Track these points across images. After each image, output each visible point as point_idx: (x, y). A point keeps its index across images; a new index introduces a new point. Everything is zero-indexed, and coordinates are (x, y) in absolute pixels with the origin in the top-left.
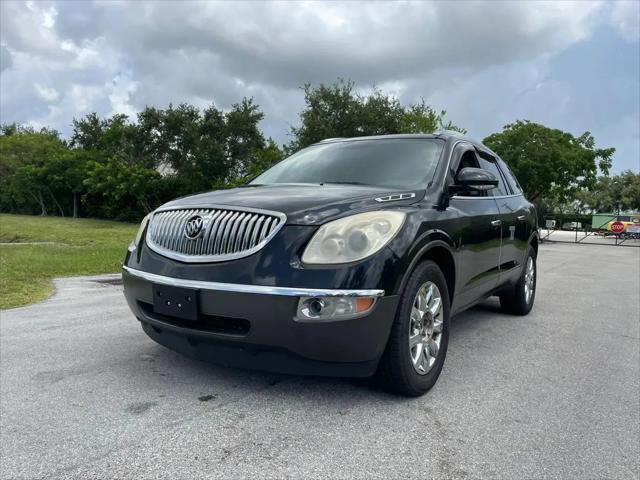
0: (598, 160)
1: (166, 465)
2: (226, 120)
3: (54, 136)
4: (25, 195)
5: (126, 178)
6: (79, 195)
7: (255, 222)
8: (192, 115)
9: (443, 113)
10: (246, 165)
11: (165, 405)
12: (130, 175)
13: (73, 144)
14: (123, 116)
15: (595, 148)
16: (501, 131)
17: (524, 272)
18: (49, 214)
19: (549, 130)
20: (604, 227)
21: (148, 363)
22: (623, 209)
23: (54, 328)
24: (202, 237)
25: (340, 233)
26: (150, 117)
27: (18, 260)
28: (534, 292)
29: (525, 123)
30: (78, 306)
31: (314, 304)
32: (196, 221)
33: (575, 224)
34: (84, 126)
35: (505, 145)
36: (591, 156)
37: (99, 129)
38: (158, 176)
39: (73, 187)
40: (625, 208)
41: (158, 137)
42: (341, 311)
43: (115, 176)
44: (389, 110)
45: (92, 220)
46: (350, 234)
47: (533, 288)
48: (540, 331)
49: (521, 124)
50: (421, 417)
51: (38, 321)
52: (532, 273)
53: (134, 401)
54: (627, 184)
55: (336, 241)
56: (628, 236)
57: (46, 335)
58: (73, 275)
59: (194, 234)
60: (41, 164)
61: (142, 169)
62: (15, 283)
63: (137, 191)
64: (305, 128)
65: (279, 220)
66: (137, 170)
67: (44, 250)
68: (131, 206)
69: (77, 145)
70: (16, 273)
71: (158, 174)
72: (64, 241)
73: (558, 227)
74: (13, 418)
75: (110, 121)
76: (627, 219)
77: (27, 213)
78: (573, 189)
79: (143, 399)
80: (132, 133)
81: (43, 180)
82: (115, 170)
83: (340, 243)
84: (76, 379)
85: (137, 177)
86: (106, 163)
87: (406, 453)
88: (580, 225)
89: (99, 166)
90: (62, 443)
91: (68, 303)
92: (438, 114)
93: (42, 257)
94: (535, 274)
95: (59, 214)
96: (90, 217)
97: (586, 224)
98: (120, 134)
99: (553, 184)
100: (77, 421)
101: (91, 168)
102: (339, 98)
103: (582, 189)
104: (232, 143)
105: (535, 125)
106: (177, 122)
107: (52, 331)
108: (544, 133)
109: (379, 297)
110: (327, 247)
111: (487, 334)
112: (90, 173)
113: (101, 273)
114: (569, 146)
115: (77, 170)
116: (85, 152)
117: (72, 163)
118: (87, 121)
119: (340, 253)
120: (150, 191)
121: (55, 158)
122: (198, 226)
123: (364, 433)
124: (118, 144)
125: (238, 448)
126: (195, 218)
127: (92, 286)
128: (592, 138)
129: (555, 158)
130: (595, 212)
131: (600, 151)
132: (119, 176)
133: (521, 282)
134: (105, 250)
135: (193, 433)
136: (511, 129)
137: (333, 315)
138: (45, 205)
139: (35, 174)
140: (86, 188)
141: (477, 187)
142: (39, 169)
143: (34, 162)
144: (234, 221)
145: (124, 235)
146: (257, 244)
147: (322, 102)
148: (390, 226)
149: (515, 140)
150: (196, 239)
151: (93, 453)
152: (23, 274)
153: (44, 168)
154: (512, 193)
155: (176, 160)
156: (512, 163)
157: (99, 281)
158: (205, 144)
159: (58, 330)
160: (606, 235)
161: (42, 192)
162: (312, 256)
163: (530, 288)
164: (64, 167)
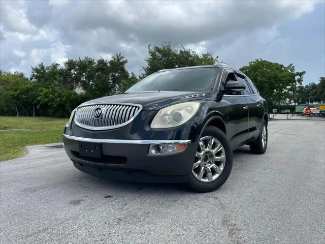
0: (297, 78)
1: (91, 227)
2: (109, 65)
3: (22, 75)
4: (8, 106)
5: (60, 96)
6: (36, 105)
7: (127, 110)
8: (91, 62)
9: (218, 57)
10: (120, 86)
11: (88, 200)
12: (61, 94)
13: (31, 79)
14: (57, 64)
15: (295, 72)
16: (248, 65)
17: (261, 133)
18: (21, 115)
19: (272, 63)
20: (301, 111)
21: (78, 182)
22: (311, 102)
23: (29, 168)
24: (102, 118)
25: (169, 113)
26: (71, 64)
27: (7, 138)
28: (267, 142)
29: (260, 60)
30: (40, 158)
31: (157, 147)
32: (99, 110)
33: (287, 111)
34: (37, 70)
35: (250, 72)
36: (293, 76)
37: (45, 71)
38: (75, 94)
39: (33, 101)
40: (312, 102)
41: (75, 74)
42: (170, 151)
43: (54, 94)
44: (191, 56)
45: (43, 117)
46: (173, 114)
47: (266, 140)
48: (270, 161)
49: (258, 60)
50: (213, 202)
51: (21, 165)
52: (265, 133)
53: (73, 199)
54: (312, 90)
55: (167, 117)
56: (314, 115)
57: (25, 172)
58: (36, 145)
59: (98, 117)
60: (16, 90)
61: (68, 91)
62: (7, 148)
63: (65, 102)
64: (149, 67)
65: (139, 108)
66: (65, 92)
67: (20, 133)
68: (63, 109)
69: (33, 80)
70: (7, 144)
71: (76, 93)
72: (29, 128)
73: (279, 112)
74: (14, 209)
75: (50, 67)
76: (313, 107)
77: (9, 115)
78: (285, 93)
79: (77, 198)
80: (61, 73)
81: (17, 98)
82: (54, 92)
83: (169, 118)
84: (43, 191)
85: (65, 95)
86: (48, 88)
87: (206, 217)
88: (289, 111)
89: (45, 90)
90: (39, 219)
91: (34, 157)
92: (214, 57)
93: (19, 136)
94: (267, 133)
95: (26, 115)
96: (42, 116)
97: (292, 110)
98: (55, 73)
99: (275, 90)
100: (46, 209)
101: (41, 91)
102: (166, 51)
103: (290, 92)
104: (113, 76)
105: (265, 61)
106: (84, 66)
107: (29, 170)
108: (269, 65)
109: (188, 143)
110: (163, 120)
111: (244, 163)
112: (41, 93)
113: (49, 143)
114: (282, 71)
115: (34, 92)
116: (38, 83)
117: (32, 89)
118: (38, 67)
119: (169, 123)
120: (72, 102)
121: (23, 87)
122: (100, 112)
123: (185, 209)
124: (55, 78)
125: (125, 218)
126: (98, 109)
127: (46, 149)
128: (294, 67)
129: (275, 77)
130: (297, 104)
131: (298, 73)
132: (56, 95)
133: (260, 138)
134: (51, 131)
135: (103, 212)
136: (253, 63)
137: (166, 153)
138: (18, 111)
139: (13, 95)
140: (39, 101)
141: (235, 90)
142: (15, 92)
143: (12, 89)
144: (117, 110)
145: (59, 124)
146: (128, 120)
147: (157, 53)
148: (192, 109)
149: (255, 69)
150: (99, 119)
151: (55, 223)
152: (10, 144)
153: (18, 92)
154: (254, 93)
155: (85, 86)
156: (254, 80)
157: (48, 147)
158: (99, 77)
159: (32, 169)
160: (303, 115)
161: (17, 104)
162: (156, 125)
163: (264, 141)
164: (28, 91)
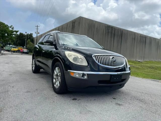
15: (14, 30)
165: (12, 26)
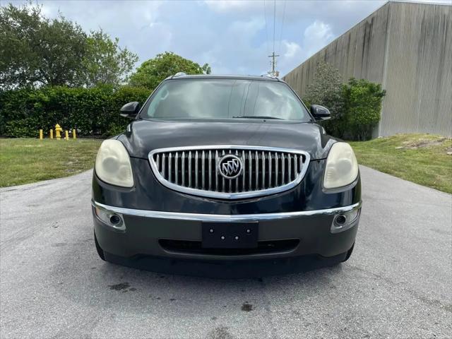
9: (117, 40)
16: (153, 58)
29: (171, 54)
32: (233, 162)
49: (168, 54)
59: (234, 174)
65: (304, 157)
92: (113, 41)
105: (177, 56)
114: (197, 72)
122: (237, 166)
126: (229, 159)
128: (209, 68)
136: (162, 57)
150: (236, 178)
165: (207, 65)
